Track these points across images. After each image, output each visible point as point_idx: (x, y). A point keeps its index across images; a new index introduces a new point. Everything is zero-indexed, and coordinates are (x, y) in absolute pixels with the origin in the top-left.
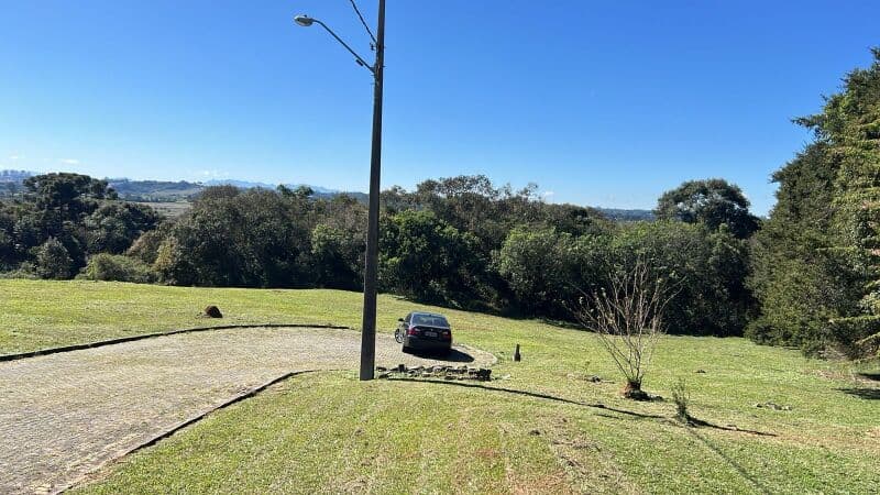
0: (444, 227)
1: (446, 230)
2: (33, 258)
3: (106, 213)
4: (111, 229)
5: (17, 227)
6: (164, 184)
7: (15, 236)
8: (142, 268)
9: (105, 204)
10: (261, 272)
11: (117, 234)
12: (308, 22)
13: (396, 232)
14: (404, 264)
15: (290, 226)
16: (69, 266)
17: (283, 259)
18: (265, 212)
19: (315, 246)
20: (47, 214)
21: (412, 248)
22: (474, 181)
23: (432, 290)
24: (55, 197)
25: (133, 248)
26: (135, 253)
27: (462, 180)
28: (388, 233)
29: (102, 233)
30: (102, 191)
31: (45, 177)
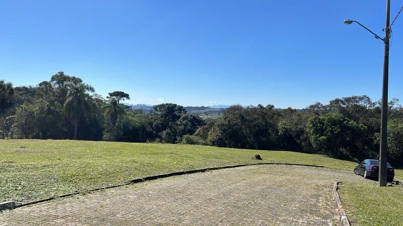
0: (348, 121)
1: (350, 123)
2: (160, 137)
3: (184, 119)
4: (185, 125)
5: (154, 125)
6: (195, 107)
7: (153, 128)
8: (202, 141)
9: (184, 115)
10: (254, 143)
11: (188, 127)
12: (349, 22)
13: (323, 124)
14: (328, 139)
15: (267, 122)
16: (172, 139)
17: (264, 137)
18: (256, 116)
19: (280, 131)
20: (164, 119)
21: (332, 132)
22: (361, 99)
23: (342, 153)
24: (167, 113)
25: (196, 133)
26: (197, 135)
27: (354, 98)
28: (319, 124)
29: (182, 127)
30: (181, 110)
31: (161, 105)
